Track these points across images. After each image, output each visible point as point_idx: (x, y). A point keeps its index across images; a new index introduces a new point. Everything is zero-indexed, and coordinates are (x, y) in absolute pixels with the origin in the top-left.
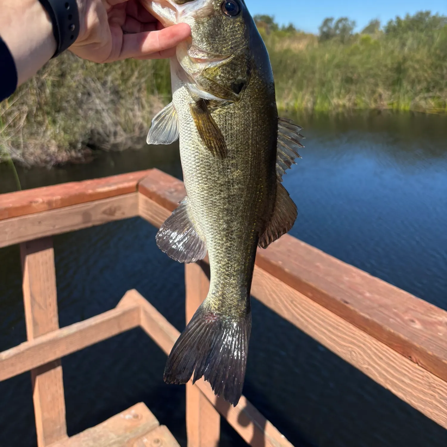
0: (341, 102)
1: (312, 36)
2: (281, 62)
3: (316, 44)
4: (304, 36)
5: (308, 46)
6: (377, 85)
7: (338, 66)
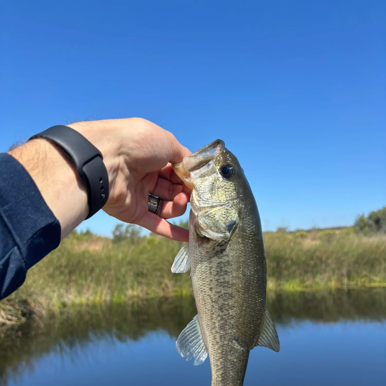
0: (135, 293)
1: (106, 239)
2: (79, 262)
3: (110, 246)
4: (99, 239)
5: (103, 248)
6: (162, 277)
7: (130, 263)
